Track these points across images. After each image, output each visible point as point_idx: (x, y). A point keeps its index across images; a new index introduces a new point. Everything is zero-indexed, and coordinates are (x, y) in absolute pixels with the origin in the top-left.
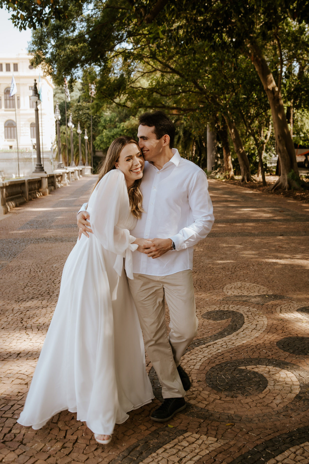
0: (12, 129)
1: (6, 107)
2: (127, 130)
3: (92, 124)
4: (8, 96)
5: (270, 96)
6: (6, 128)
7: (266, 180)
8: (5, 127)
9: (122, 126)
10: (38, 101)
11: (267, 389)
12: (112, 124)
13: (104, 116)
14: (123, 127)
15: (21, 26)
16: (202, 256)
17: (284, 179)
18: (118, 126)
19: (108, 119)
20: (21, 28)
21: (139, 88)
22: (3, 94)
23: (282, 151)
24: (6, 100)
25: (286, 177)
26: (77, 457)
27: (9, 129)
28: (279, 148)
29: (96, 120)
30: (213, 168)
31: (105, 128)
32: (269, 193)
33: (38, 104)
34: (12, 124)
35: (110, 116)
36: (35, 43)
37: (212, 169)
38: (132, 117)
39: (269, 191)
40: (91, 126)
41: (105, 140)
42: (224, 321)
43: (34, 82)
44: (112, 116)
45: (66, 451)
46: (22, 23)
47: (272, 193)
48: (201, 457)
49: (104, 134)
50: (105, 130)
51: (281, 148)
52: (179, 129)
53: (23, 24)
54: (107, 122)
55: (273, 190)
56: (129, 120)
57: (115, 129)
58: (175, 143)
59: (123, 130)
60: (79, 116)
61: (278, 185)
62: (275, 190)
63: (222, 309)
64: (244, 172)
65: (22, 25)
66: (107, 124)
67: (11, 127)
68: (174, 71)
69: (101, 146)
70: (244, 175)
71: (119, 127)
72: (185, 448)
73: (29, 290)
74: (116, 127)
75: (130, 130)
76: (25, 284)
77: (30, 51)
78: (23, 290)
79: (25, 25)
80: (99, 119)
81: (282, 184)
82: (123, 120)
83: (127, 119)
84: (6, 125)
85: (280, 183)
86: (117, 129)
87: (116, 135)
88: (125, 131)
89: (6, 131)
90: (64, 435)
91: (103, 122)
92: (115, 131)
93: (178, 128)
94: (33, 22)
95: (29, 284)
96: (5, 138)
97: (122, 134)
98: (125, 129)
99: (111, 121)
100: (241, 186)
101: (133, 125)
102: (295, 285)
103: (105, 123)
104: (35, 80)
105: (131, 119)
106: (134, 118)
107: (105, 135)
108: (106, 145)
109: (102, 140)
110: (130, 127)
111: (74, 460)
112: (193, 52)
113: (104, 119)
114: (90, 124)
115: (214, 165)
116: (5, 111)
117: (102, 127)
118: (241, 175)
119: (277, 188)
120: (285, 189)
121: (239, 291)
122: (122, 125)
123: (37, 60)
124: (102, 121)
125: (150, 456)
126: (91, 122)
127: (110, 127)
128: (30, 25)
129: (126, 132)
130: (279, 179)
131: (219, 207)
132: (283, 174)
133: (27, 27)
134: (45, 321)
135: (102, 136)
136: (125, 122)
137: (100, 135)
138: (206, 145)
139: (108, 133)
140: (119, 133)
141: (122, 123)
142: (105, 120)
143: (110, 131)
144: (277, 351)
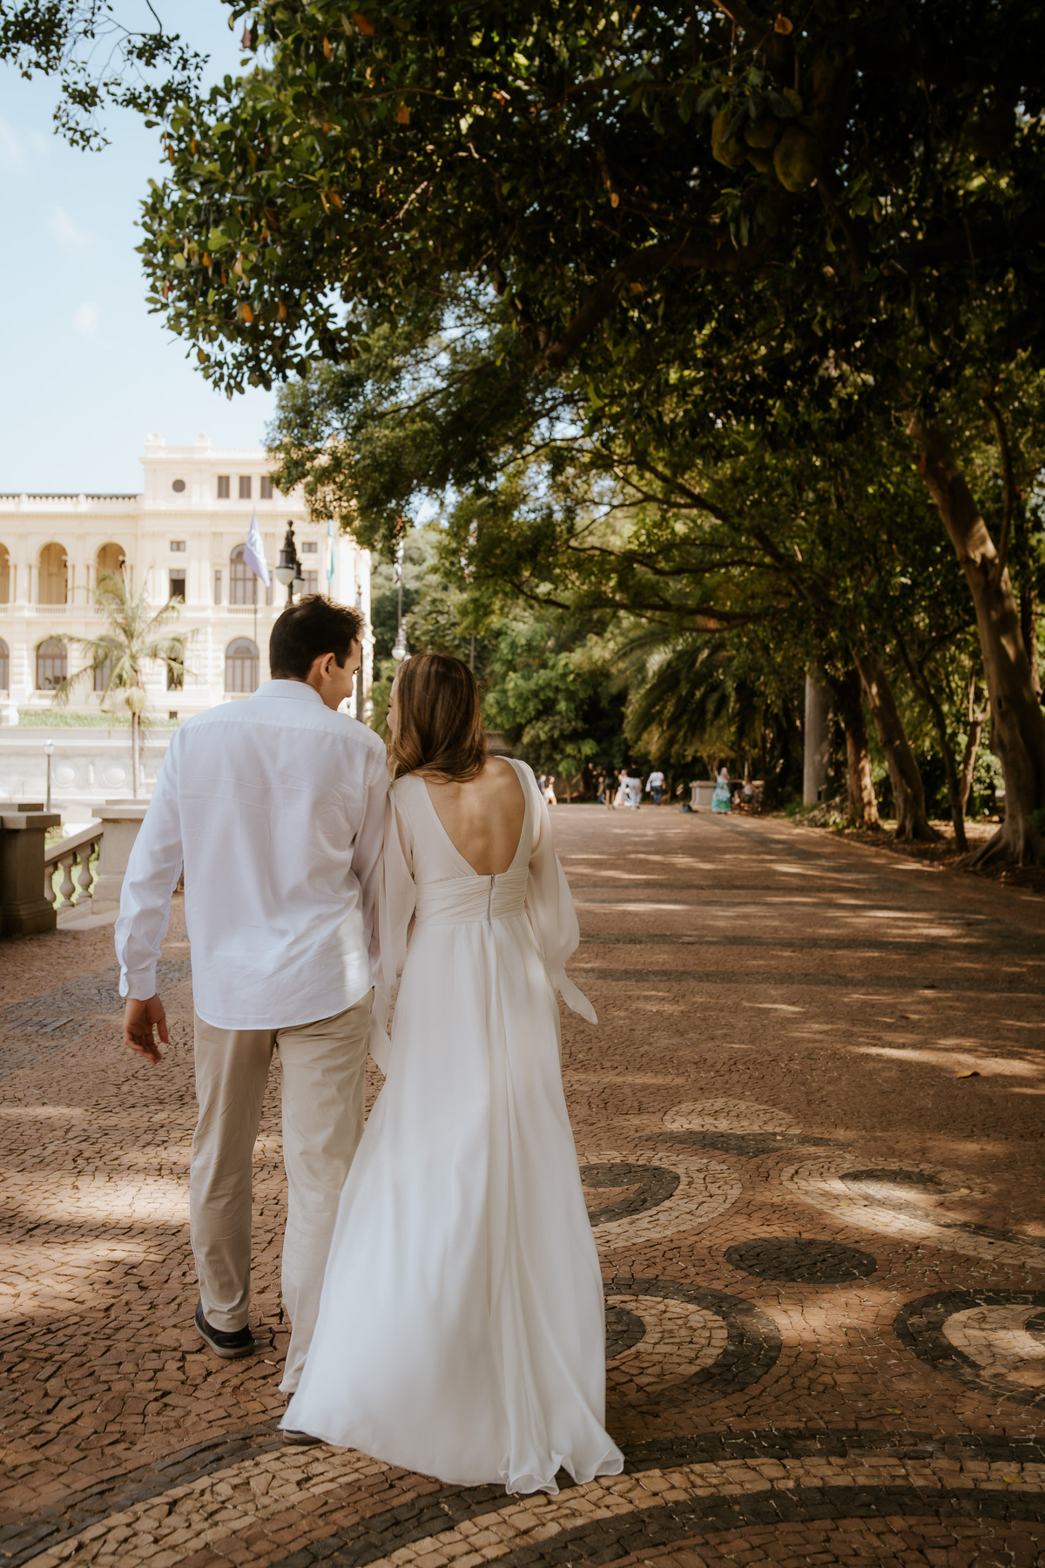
0: (248, 663)
1: (233, 600)
2: (578, 675)
3: (473, 654)
4: (240, 567)
5: (973, 581)
6: (230, 662)
7: (969, 835)
8: (227, 658)
9: (562, 663)
10: (296, 583)
11: (633, 1350)
12: (533, 655)
13: (509, 632)
14: (566, 665)
15: (229, 384)
16: (656, 1030)
17: (1015, 831)
18: (551, 663)
19: (523, 642)
20: (229, 388)
21: (591, 552)
22: (228, 562)
23: (1008, 747)
24: (234, 580)
25: (1021, 825)
26: (58, 1454)
27: (238, 663)
28: (999, 735)
29: (486, 642)
30: (820, 793)
31: (511, 666)
32: (966, 871)
33: (294, 590)
34: (249, 650)
35: (529, 634)
36: (285, 425)
37: (819, 798)
38: (592, 639)
39: (967, 865)
40: (472, 660)
41: (511, 703)
42: (618, 1189)
43: (287, 528)
44: (535, 632)
45: (38, 1440)
46: (230, 376)
47: (975, 873)
48: (362, 1477)
49: (511, 685)
50: (512, 675)
51: (1006, 737)
52: (723, 673)
53: (235, 378)
54: (519, 651)
55: (980, 864)
56: (584, 646)
57: (542, 671)
58: (709, 716)
59: (564, 676)
60: (436, 631)
61: (995, 849)
62: (984, 864)
63: (631, 1160)
64: (905, 809)
65: (232, 382)
66: (520, 655)
67: (243, 659)
68: (698, 502)
69: (499, 720)
70: (905, 817)
71: (553, 668)
72: (333, 1455)
73: (134, 1088)
74: (544, 666)
75: (587, 676)
76: (129, 1074)
77: (270, 450)
78: (118, 1086)
79: (239, 379)
80: (494, 642)
81: (1007, 846)
82: (565, 646)
83: (578, 643)
84: (231, 653)
85: (1003, 842)
86: (548, 672)
87: (542, 688)
88: (571, 677)
89: (230, 670)
90: (51, 1406)
91: (505, 651)
92: (542, 676)
93: (720, 671)
94: (260, 369)
95: (139, 1075)
96: (226, 690)
97: (562, 686)
98: (572, 672)
99: (529, 647)
100: (892, 850)
101: (595, 663)
102: (883, 1114)
103: (513, 654)
104: (291, 524)
105: (589, 644)
106: (600, 641)
107: (514, 689)
108: (514, 717)
109: (503, 703)
110: (586, 667)
111: (47, 1459)
112: (714, 453)
113: (509, 640)
114: (468, 656)
115: (824, 787)
116: (230, 611)
117: (502, 665)
118: (894, 818)
119: (992, 857)
120: (1017, 862)
121: (709, 1120)
122: (563, 658)
123: (289, 474)
124: (504, 647)
125: (235, 1466)
126: (472, 648)
127: (527, 666)
128: (255, 378)
129: (574, 680)
130: (1000, 831)
131: (804, 904)
132: (1012, 817)
133: (245, 384)
134: (135, 1161)
135: (504, 692)
136: (571, 650)
137: (497, 688)
138: (803, 723)
139: (521, 682)
140: (554, 684)
141: (564, 655)
142: (513, 645)
143: (527, 678)
144: (715, 1267)
